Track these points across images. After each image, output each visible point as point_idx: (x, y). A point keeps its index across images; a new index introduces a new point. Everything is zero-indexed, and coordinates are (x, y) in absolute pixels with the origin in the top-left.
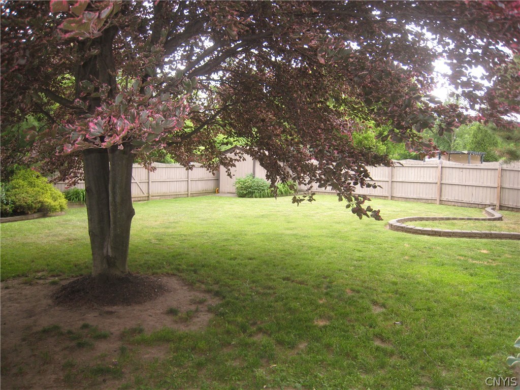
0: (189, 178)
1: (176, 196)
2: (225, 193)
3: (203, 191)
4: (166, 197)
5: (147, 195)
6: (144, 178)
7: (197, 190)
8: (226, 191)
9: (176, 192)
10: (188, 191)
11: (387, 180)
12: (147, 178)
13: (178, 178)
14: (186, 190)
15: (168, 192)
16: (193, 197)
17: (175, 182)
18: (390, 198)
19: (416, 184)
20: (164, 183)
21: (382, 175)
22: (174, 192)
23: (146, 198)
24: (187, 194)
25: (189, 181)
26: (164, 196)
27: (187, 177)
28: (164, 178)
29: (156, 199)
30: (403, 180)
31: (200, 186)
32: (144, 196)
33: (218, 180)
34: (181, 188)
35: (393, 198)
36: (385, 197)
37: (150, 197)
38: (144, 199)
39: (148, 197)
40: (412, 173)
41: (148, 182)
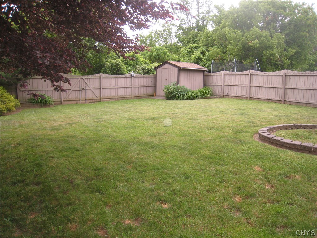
0: (133, 85)
1: (123, 99)
2: (159, 96)
3: (144, 95)
4: (115, 99)
5: (99, 98)
6: (97, 86)
7: (139, 94)
8: (160, 95)
9: (123, 96)
10: (132, 95)
11: (281, 86)
12: (99, 86)
13: (124, 85)
14: (131, 94)
15: (116, 95)
16: (136, 99)
17: (122, 89)
18: (283, 102)
19: (305, 91)
20: (113, 89)
21: (277, 83)
22: (121, 96)
23: (99, 100)
24: (132, 97)
25: (133, 88)
26: (113, 99)
27: (131, 85)
28: (113, 85)
29: (106, 101)
30: (295, 86)
31: (142, 91)
32: (97, 98)
33: (155, 86)
34: (127, 93)
35: (285, 102)
36: (279, 102)
37: (102, 99)
38: (97, 101)
39: (100, 99)
40: (302, 81)
41: (100, 89)
